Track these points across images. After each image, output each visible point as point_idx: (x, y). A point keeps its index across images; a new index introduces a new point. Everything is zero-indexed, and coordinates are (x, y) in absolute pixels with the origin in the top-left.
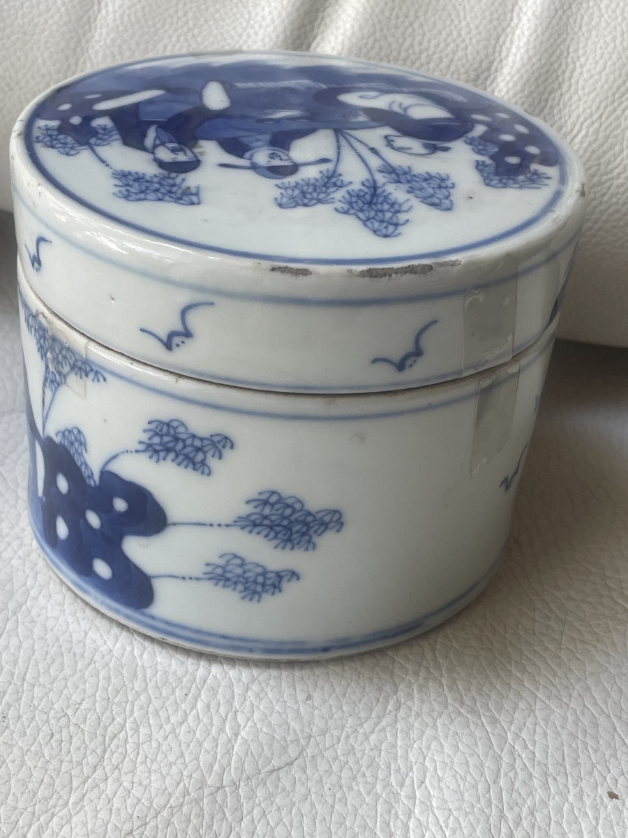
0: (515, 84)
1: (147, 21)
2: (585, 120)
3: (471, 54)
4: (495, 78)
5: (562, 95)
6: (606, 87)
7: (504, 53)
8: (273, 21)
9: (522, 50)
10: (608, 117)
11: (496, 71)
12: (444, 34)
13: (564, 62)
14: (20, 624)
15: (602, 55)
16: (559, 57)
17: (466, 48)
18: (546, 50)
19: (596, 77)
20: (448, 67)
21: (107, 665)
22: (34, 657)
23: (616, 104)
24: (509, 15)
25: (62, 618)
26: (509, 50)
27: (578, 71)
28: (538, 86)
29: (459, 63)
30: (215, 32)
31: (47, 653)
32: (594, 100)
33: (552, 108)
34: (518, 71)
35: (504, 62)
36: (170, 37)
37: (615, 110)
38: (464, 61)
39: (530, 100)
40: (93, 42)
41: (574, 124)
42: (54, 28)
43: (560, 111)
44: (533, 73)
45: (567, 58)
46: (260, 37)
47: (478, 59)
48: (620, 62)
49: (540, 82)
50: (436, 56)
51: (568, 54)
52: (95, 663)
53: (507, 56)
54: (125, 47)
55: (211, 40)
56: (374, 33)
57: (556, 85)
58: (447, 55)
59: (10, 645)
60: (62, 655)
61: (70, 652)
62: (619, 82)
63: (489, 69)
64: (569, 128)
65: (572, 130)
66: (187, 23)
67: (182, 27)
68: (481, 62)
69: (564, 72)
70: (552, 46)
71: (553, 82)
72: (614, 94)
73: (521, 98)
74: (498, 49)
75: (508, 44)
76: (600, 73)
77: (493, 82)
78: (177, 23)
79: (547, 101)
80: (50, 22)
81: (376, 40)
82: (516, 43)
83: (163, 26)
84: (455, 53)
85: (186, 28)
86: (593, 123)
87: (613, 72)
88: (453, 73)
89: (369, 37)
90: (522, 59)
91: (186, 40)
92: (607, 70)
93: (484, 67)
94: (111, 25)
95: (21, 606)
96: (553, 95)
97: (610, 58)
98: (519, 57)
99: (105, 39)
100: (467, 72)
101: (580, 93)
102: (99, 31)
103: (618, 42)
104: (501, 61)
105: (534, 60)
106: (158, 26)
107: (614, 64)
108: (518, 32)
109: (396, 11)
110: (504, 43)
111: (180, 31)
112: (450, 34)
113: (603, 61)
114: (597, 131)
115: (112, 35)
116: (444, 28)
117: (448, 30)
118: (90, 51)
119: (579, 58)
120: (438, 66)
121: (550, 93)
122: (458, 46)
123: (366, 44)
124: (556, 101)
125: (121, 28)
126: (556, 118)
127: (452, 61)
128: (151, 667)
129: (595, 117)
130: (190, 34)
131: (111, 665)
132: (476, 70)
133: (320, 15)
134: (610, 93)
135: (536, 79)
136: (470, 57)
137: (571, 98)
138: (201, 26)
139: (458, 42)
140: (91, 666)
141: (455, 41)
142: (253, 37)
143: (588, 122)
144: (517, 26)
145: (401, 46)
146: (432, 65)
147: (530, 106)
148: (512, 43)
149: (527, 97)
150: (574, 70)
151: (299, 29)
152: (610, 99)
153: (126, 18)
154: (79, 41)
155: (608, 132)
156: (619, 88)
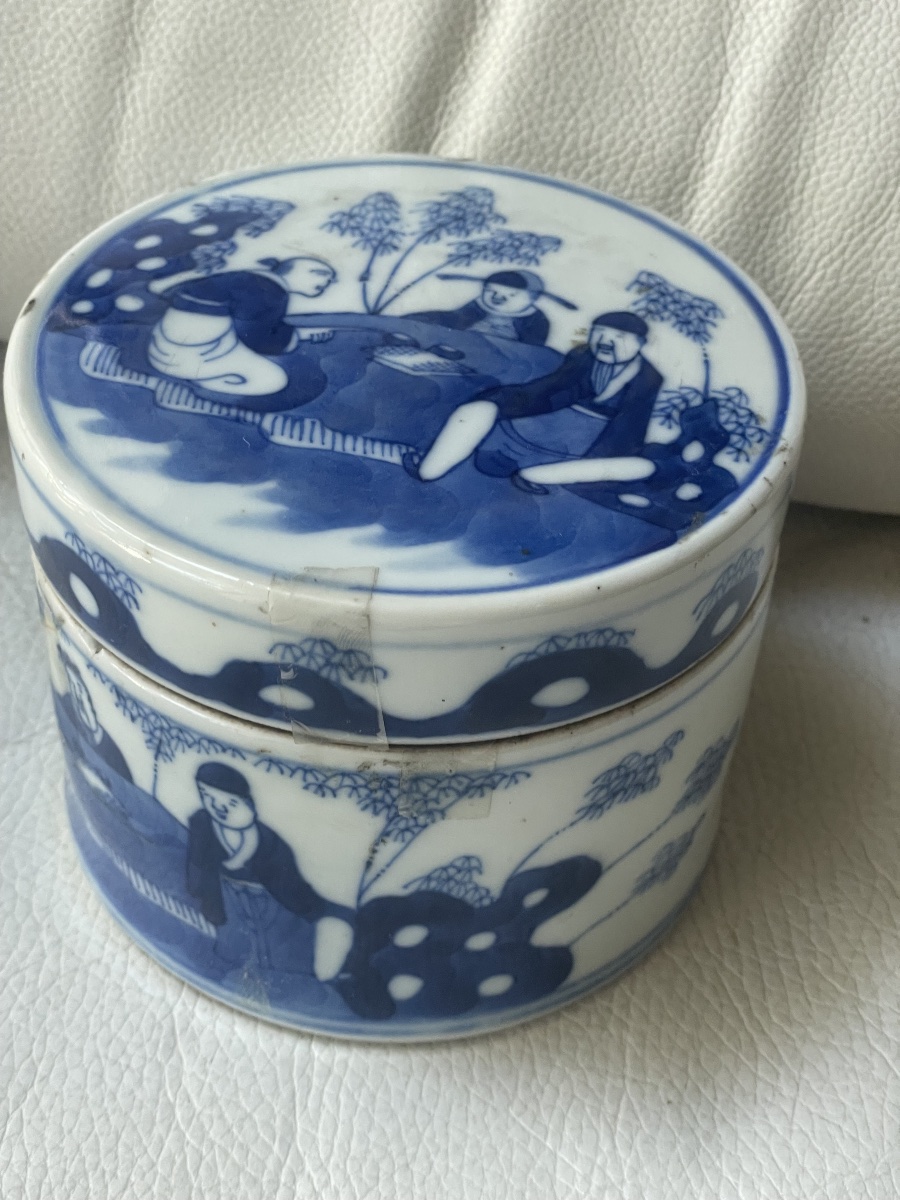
0: (722, 204)
1: (192, 123)
2: (822, 255)
3: (660, 155)
4: (695, 191)
5: (789, 216)
6: (852, 205)
7: (707, 153)
8: (373, 117)
9: (734, 150)
10: (853, 253)
11: (696, 180)
12: (621, 125)
13: (793, 164)
14: (25, 1123)
15: (849, 154)
16: (786, 158)
17: (653, 147)
18: (768, 149)
19: (839, 190)
20: (627, 178)
21: (150, 1188)
22: (47, 1180)
23: (865, 232)
24: (716, 91)
25: (83, 1111)
26: (714, 146)
27: (813, 180)
28: (755, 206)
29: (643, 170)
30: (291, 134)
31: (65, 1172)
32: (834, 226)
33: (775, 236)
34: (727, 183)
35: (708, 167)
36: (228, 145)
37: (864, 241)
38: (650, 168)
39: (743, 227)
40: (119, 159)
41: (807, 260)
42: (62, 141)
43: (786, 241)
44: (748, 187)
45: (797, 158)
46: (356, 141)
47: (670, 163)
48: (874, 166)
49: (758, 198)
50: (610, 160)
51: (800, 152)
52: (132, 1185)
53: (711, 158)
54: (164, 165)
55: (288, 146)
56: (520, 131)
57: (781, 202)
58: (625, 159)
59: (14, 1160)
60: (85, 1174)
61: (96, 1169)
62: (871, 198)
63: (686, 177)
64: (798, 269)
65: (803, 269)
66: (250, 122)
67: (244, 129)
68: (675, 168)
69: (793, 181)
70: (776, 142)
71: (776, 198)
72: (863, 217)
73: (731, 224)
74: (699, 146)
75: (713, 138)
76: (845, 184)
77: (691, 197)
78: (236, 124)
79: (767, 226)
80: (55, 133)
81: (522, 142)
82: (724, 137)
83: (217, 128)
84: (637, 154)
85: (249, 130)
86: (832, 261)
87: (863, 183)
88: (634, 187)
89: (512, 139)
90: (733, 162)
91: (251, 149)
92: (855, 180)
93: (678, 176)
94: (142, 133)
95: (25, 1092)
96: (777, 218)
97: (860, 160)
98: (728, 159)
99: (135, 155)
100: (654, 184)
101: (816, 213)
102: (125, 142)
103: (871, 134)
104: (703, 165)
105: (751, 166)
106: (210, 129)
107: (865, 170)
108: (728, 118)
109: (552, 92)
110: (708, 136)
111: (241, 136)
112: (630, 124)
113: (849, 164)
114: (837, 273)
115: (144, 148)
116: (622, 115)
117: (626, 117)
118: (117, 172)
119: (814, 159)
120: (612, 175)
121: (773, 215)
122: (641, 143)
123: (509, 148)
124: (780, 228)
125: (157, 136)
126: (781, 252)
127: (632, 168)
128: (211, 1189)
129: (835, 252)
130: (256, 138)
131: (155, 1189)
132: (667, 180)
133: (442, 100)
134: (858, 215)
135: (753, 195)
136: (658, 161)
137: (802, 222)
138: (271, 126)
139: (641, 137)
140: (128, 1192)
141: (637, 135)
142: (346, 141)
143: (826, 259)
144: (727, 108)
145: (560, 146)
146: (604, 175)
147: (743, 236)
148: (718, 135)
149: (740, 223)
150: (808, 177)
151: (411, 126)
152: (857, 225)
153: (163, 121)
154: (99, 159)
155: (853, 274)
156: (871, 207)
